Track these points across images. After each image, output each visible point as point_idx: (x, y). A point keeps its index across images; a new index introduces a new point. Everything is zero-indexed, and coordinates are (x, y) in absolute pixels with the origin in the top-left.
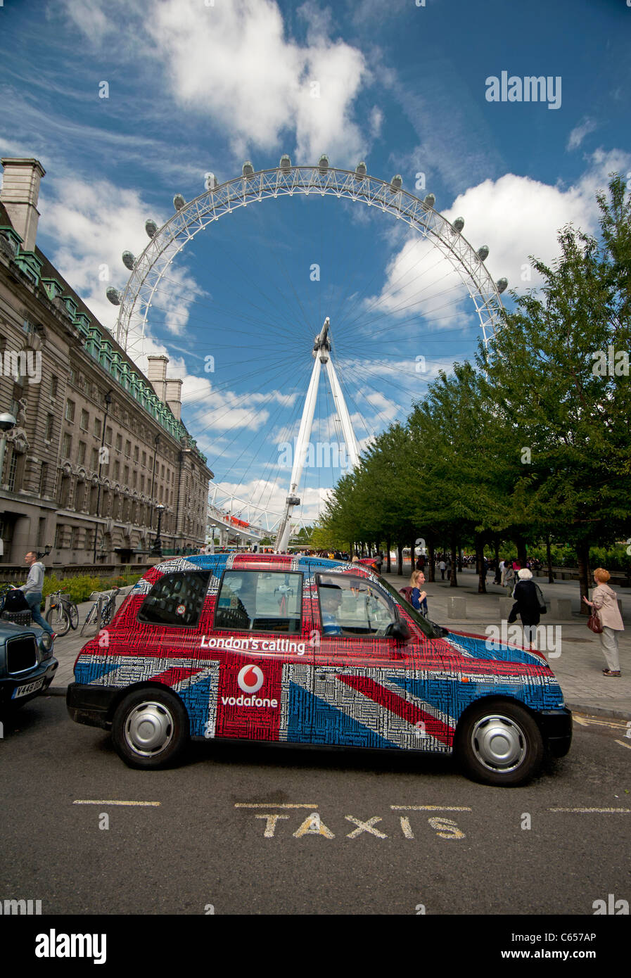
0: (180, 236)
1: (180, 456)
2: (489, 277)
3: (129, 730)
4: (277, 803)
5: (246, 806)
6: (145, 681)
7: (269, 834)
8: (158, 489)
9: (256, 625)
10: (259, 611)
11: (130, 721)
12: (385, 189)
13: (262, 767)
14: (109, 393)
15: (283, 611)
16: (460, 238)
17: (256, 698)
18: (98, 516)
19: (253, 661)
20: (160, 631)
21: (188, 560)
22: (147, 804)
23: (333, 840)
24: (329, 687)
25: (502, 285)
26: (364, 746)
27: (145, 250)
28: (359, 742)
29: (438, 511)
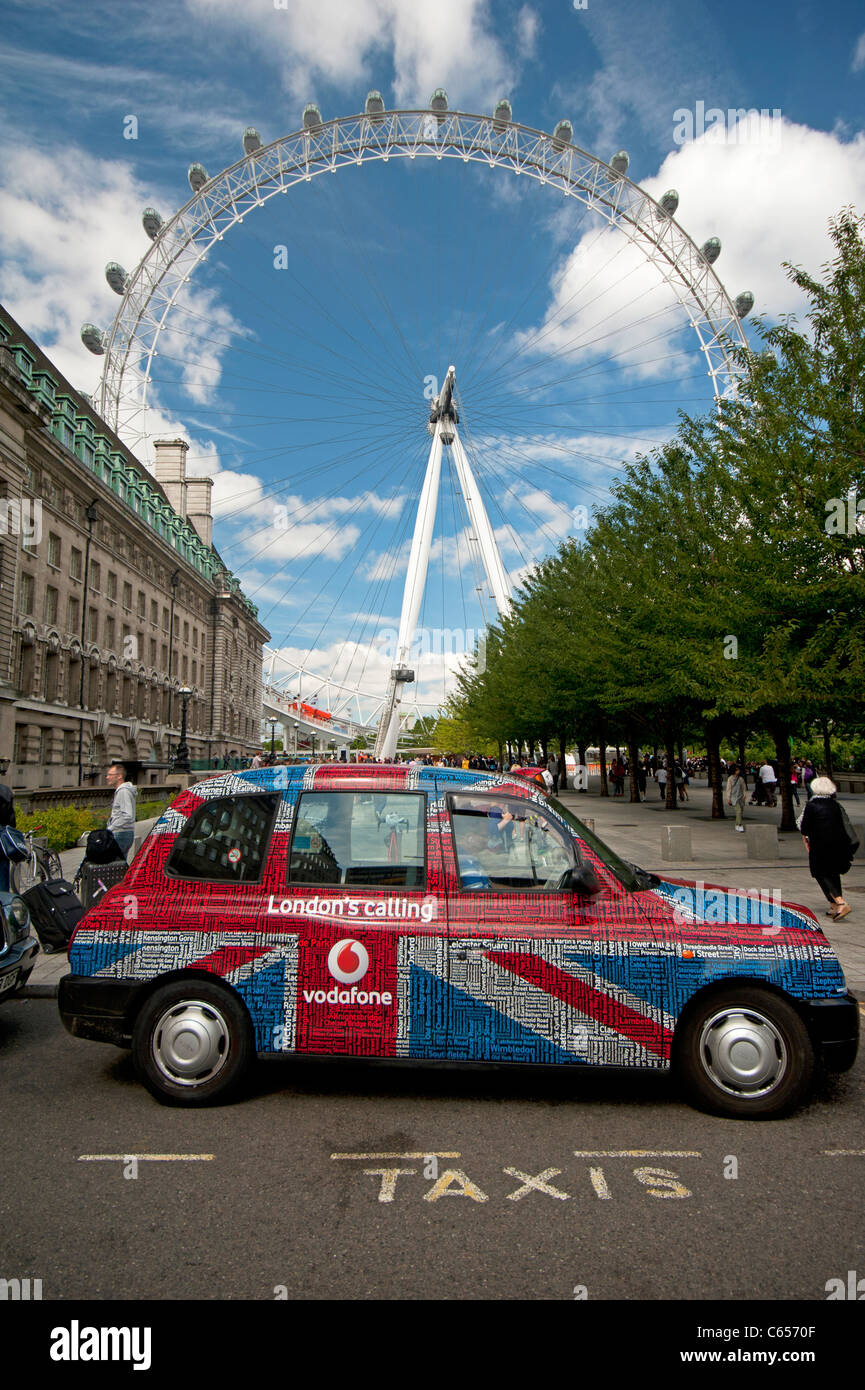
0: (201, 235)
1: (214, 606)
2: (723, 291)
3: (159, 1047)
4: (397, 1151)
5: (348, 1157)
6: (182, 969)
7: (385, 1197)
8: (180, 662)
9: (351, 877)
10: (357, 856)
11: (161, 1032)
12: (544, 144)
13: (370, 1098)
14: (93, 503)
15: (393, 855)
16: (673, 225)
17: (358, 991)
18: (82, 708)
19: (352, 933)
20: (202, 890)
21: (242, 777)
22: (194, 1157)
23: (486, 1204)
24: (474, 970)
25: (745, 304)
26: (530, 1062)
27: (144, 260)
28: (521, 1054)
29: (643, 686)
